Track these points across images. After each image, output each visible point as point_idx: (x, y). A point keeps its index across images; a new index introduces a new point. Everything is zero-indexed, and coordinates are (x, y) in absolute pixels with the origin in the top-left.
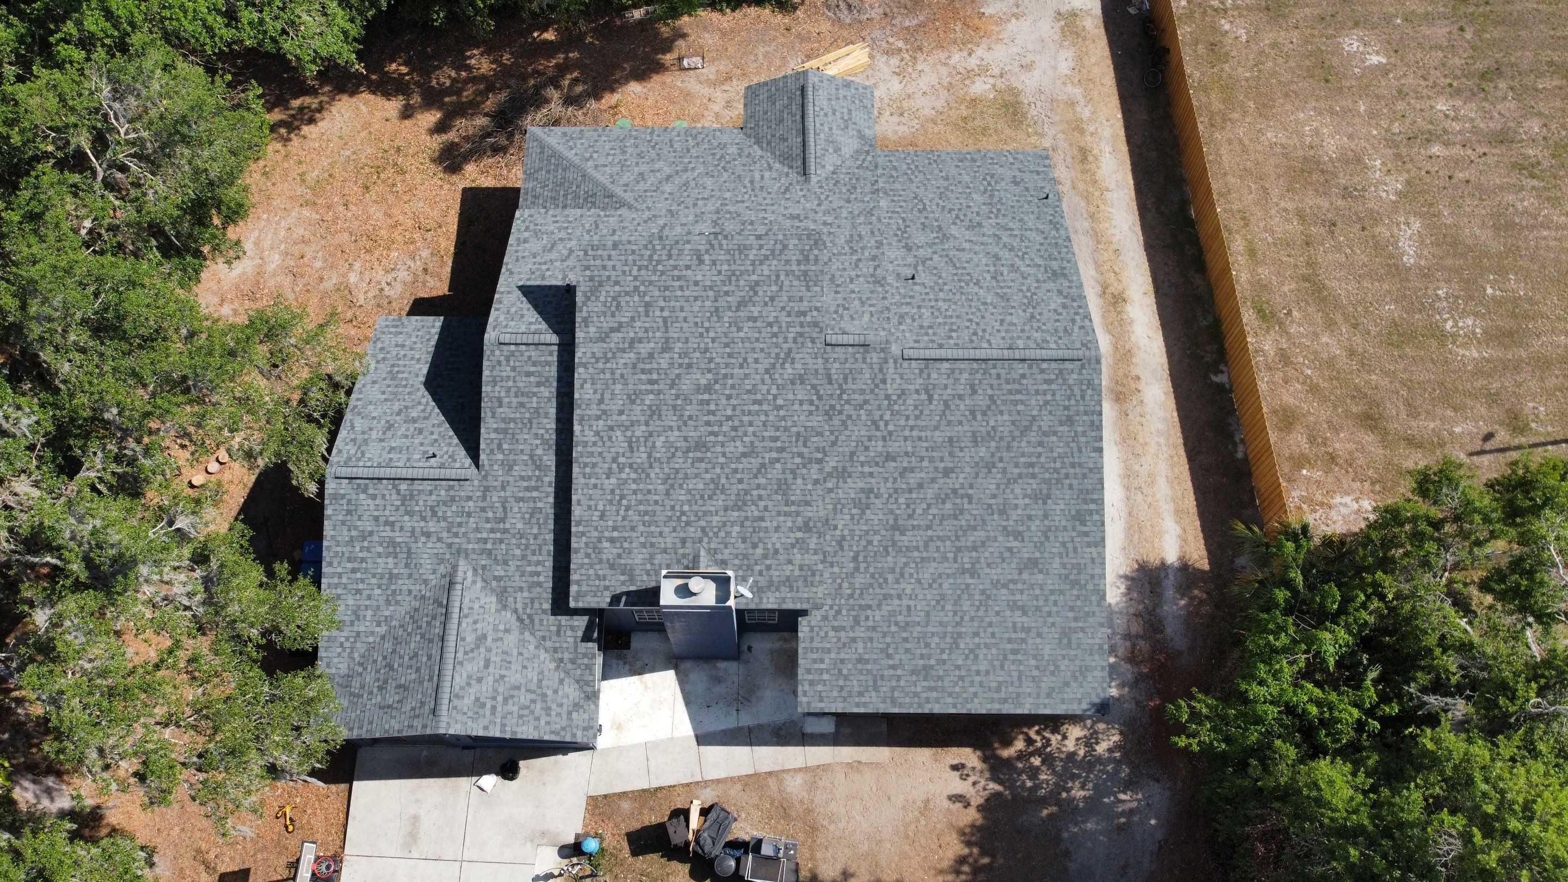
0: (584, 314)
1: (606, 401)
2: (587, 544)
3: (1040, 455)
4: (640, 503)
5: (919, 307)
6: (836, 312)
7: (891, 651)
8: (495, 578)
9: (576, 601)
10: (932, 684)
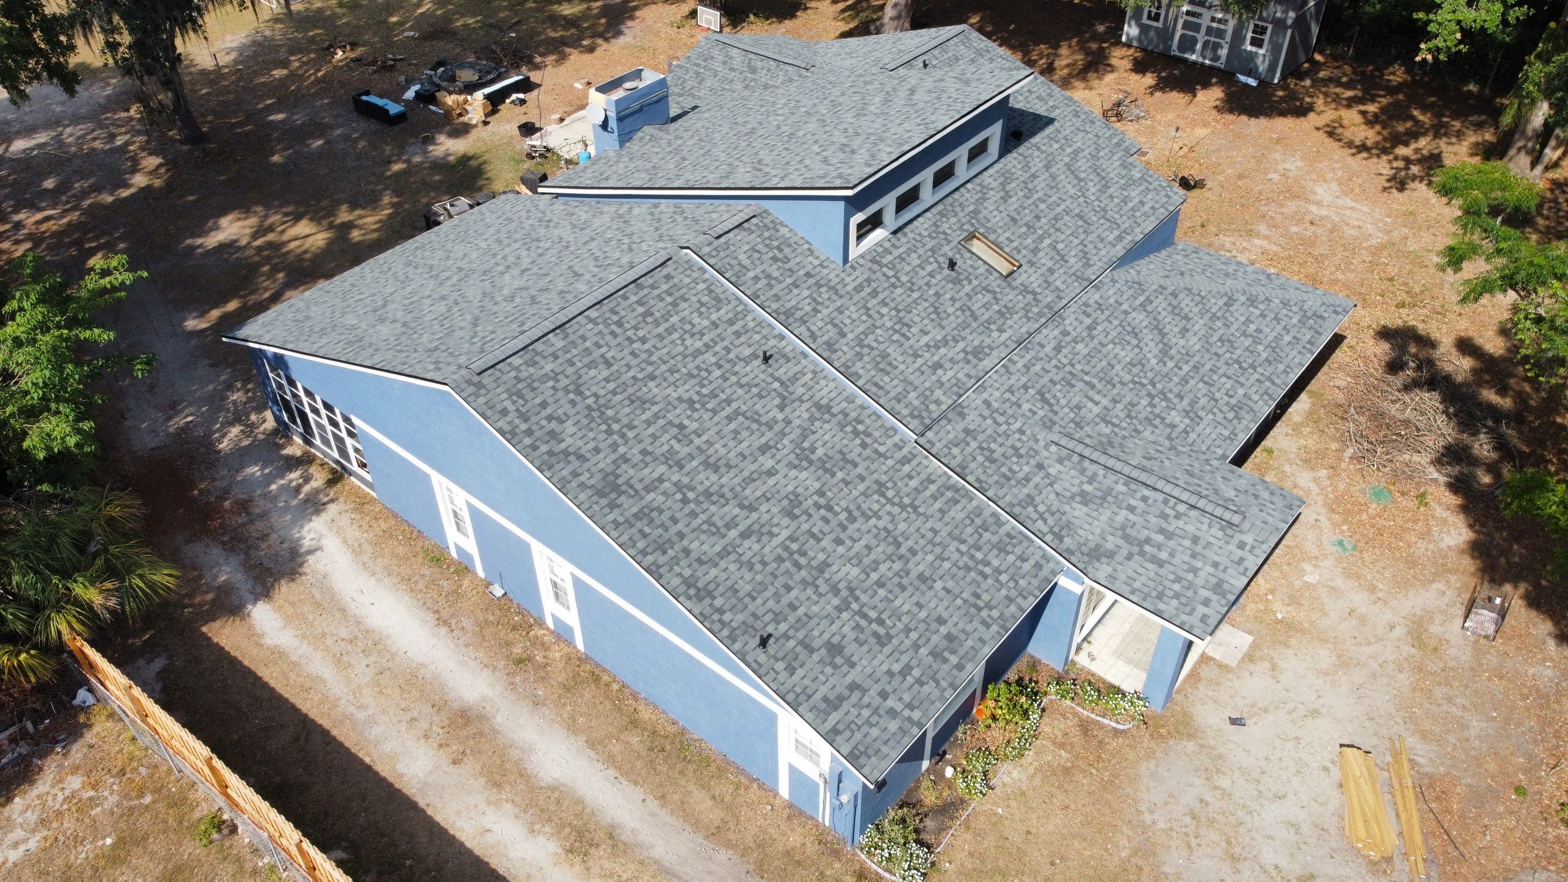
5: (715, 325)
6: (780, 249)
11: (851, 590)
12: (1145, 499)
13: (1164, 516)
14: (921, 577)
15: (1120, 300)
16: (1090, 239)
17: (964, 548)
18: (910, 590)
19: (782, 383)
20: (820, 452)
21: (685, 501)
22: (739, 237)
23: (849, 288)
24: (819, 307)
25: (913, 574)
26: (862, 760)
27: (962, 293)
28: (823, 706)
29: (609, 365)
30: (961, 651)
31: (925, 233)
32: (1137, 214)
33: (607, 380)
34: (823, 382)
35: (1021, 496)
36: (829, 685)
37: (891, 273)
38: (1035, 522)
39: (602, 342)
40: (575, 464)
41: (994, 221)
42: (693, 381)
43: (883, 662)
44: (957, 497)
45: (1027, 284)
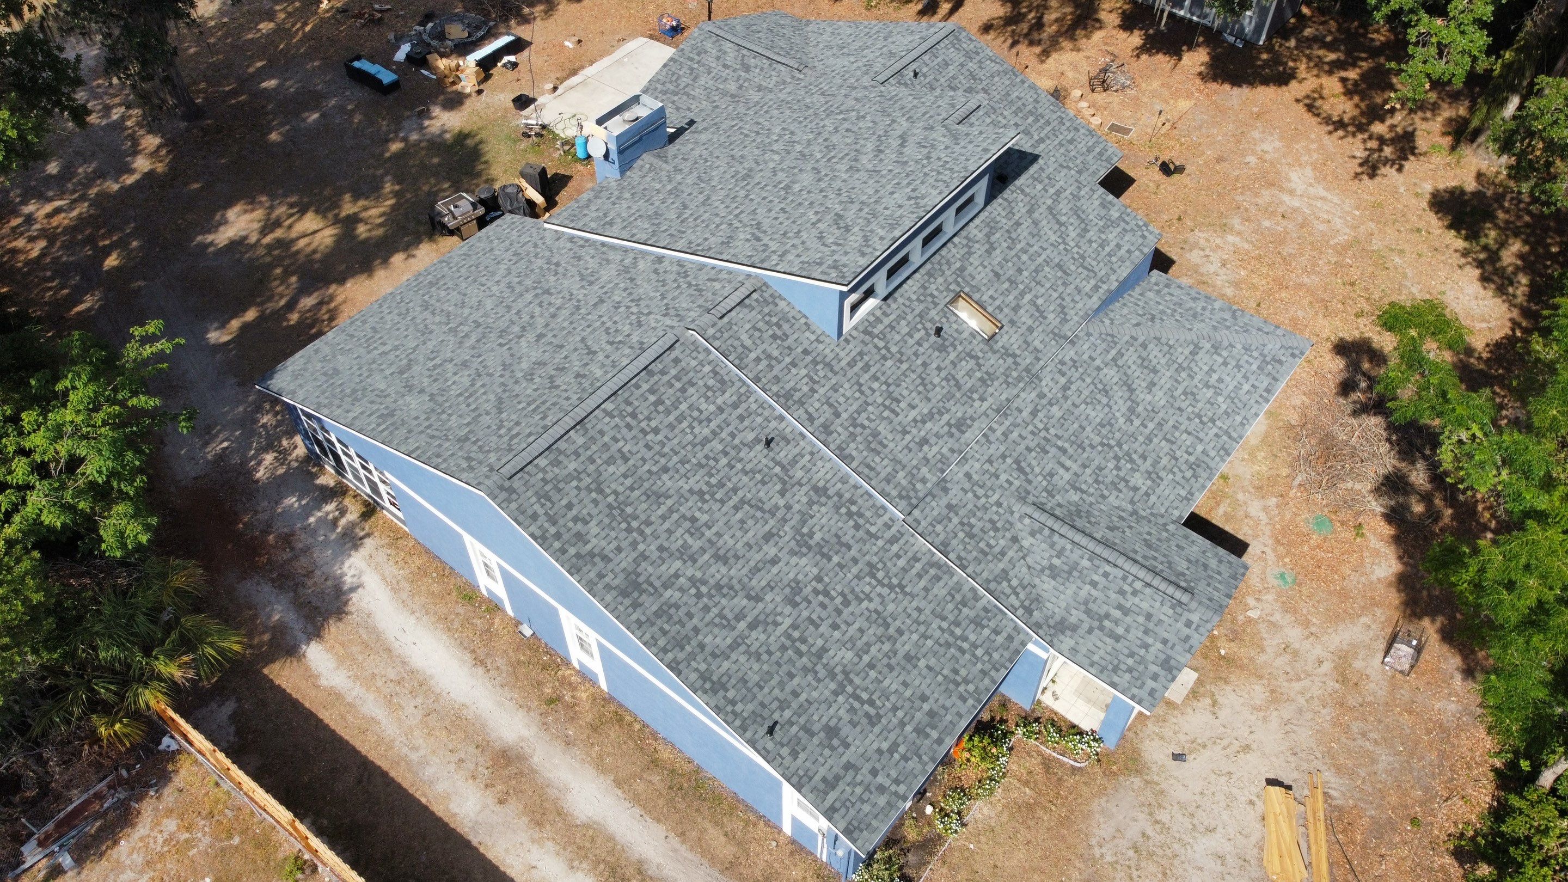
5: (721, 410)
6: (779, 326)
11: (846, 673)
12: (1106, 575)
13: (1122, 592)
14: (908, 657)
15: (1094, 355)
16: (1068, 291)
17: (945, 625)
18: (898, 669)
19: (783, 467)
20: (818, 536)
21: (699, 596)
22: (741, 316)
23: (843, 363)
24: (816, 387)
25: (901, 654)
26: (855, 835)
27: (947, 362)
28: (822, 786)
29: (626, 460)
30: (941, 726)
31: (914, 297)
32: (1114, 259)
33: (625, 476)
34: (819, 464)
35: (997, 571)
36: (827, 766)
37: (881, 344)
38: (1008, 597)
39: (619, 436)
40: (601, 565)
41: (978, 277)
42: (702, 472)
43: (873, 741)
44: (939, 573)
45: (1007, 346)
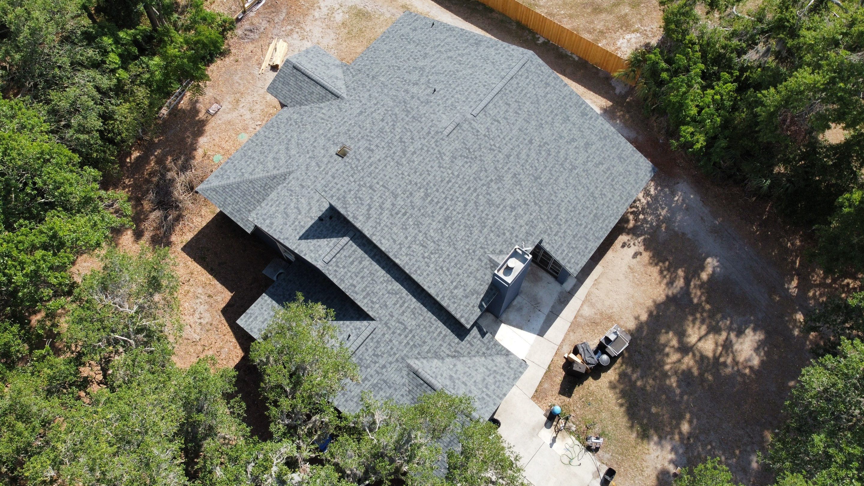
0: (351, 215)
1: (397, 239)
2: (449, 299)
3: (551, 105)
4: (450, 262)
5: (453, 97)
7: (579, 222)
8: (427, 352)
9: (468, 323)
10: (602, 219)
